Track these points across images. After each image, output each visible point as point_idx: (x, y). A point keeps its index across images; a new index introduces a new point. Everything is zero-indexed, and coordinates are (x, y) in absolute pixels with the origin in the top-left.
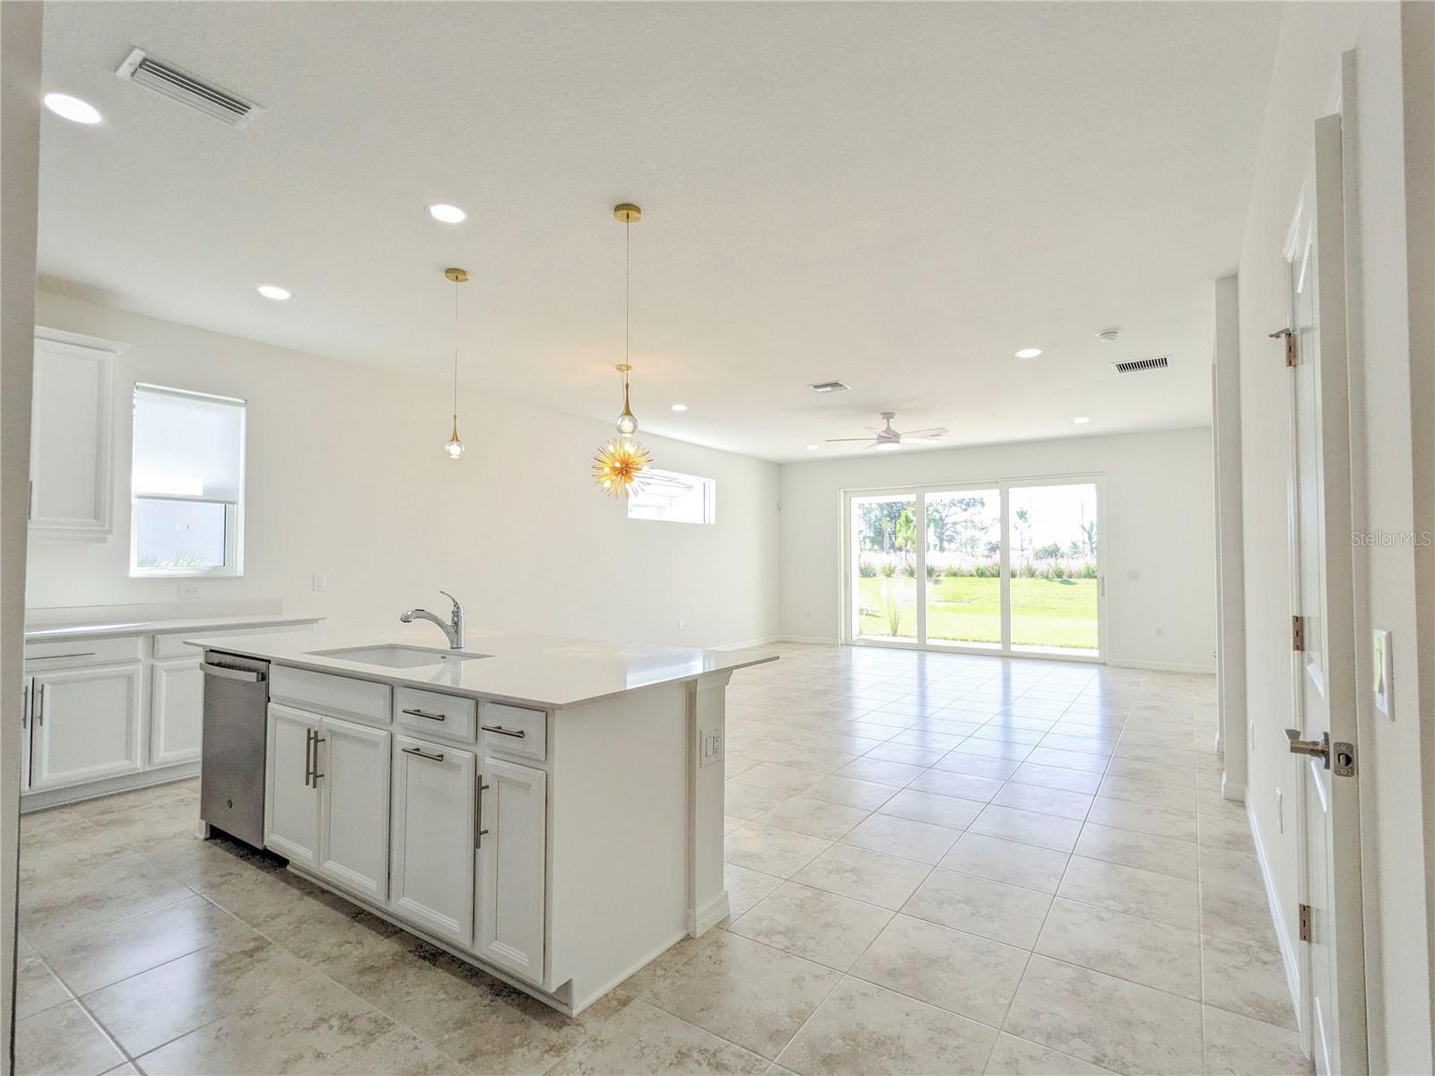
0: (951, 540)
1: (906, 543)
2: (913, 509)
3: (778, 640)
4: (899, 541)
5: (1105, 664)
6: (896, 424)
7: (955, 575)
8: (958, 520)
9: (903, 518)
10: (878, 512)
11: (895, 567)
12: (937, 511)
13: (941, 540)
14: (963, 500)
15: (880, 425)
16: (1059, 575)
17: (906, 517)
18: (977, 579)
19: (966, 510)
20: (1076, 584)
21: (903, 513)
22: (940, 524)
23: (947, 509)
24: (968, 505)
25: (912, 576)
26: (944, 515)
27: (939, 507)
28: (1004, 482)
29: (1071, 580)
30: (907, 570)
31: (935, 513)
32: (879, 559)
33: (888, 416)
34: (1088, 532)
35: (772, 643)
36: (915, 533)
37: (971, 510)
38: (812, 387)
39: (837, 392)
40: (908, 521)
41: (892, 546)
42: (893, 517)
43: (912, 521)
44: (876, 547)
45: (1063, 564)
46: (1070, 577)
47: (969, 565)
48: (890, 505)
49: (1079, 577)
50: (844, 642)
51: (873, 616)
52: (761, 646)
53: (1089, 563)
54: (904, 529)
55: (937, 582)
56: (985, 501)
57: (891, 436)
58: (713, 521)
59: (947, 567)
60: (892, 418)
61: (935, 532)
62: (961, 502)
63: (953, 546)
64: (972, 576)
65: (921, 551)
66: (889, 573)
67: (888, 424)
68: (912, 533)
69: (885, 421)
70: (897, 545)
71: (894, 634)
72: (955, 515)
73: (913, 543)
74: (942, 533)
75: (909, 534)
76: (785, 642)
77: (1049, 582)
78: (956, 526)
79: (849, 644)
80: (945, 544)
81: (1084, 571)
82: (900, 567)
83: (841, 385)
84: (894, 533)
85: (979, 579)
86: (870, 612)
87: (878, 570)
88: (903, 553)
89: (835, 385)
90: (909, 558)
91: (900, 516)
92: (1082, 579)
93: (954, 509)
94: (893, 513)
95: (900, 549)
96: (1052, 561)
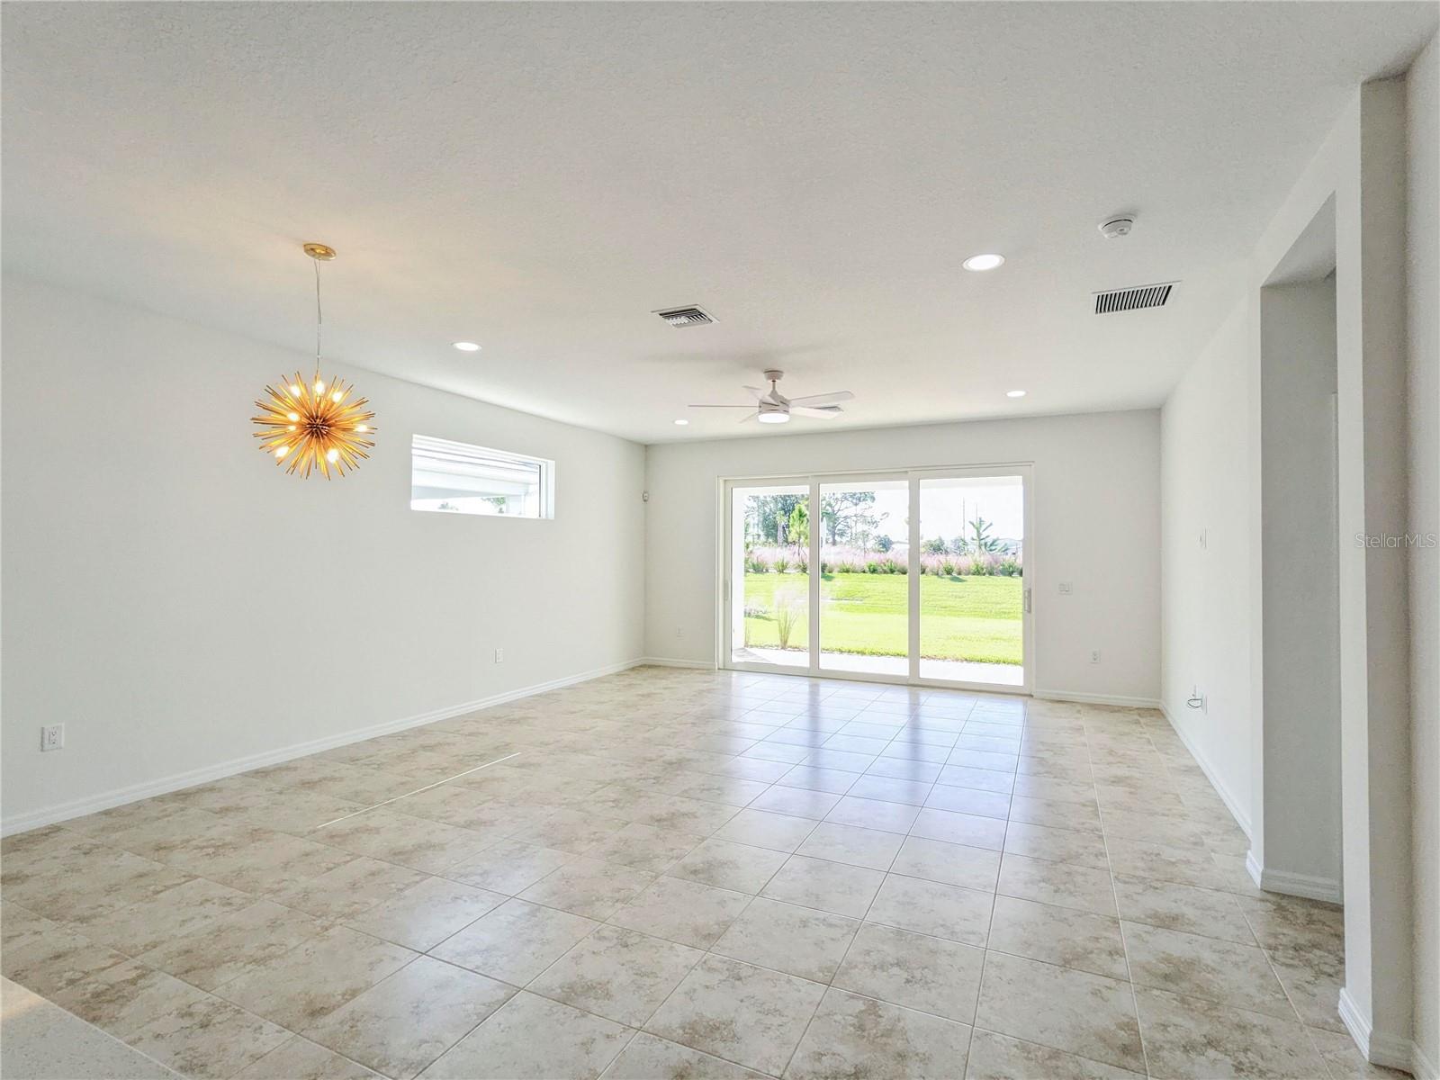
0: (842, 535)
1: (800, 537)
2: (806, 503)
3: (644, 663)
4: (792, 536)
5: (1031, 696)
6: (785, 387)
7: (847, 571)
8: (849, 514)
9: (796, 512)
10: (772, 505)
11: (787, 564)
12: (830, 505)
13: (834, 535)
14: (855, 494)
15: (764, 387)
16: (949, 572)
17: (800, 511)
18: (869, 575)
19: (856, 504)
20: (964, 581)
21: (797, 507)
22: (831, 517)
23: (839, 502)
24: (858, 499)
25: (805, 572)
26: (836, 509)
27: (832, 502)
28: (914, 473)
29: (960, 577)
30: (799, 566)
31: (828, 507)
32: (771, 554)
33: (774, 374)
34: (977, 529)
35: (633, 669)
36: (808, 528)
37: (862, 505)
38: (656, 315)
39: (698, 328)
40: (801, 515)
41: (786, 540)
42: (787, 510)
43: (805, 515)
44: (770, 540)
45: (953, 560)
46: (960, 574)
47: (860, 561)
48: (784, 498)
49: (968, 574)
50: (721, 667)
51: (763, 618)
52: (618, 674)
53: (978, 559)
54: (797, 524)
55: (829, 579)
56: (875, 495)
57: (777, 404)
58: (552, 515)
59: (839, 563)
60: (779, 378)
61: (828, 526)
62: (853, 495)
63: (844, 539)
64: (864, 572)
65: (815, 545)
66: (782, 569)
67: (774, 387)
68: (805, 528)
69: (770, 382)
70: (790, 540)
71: (784, 646)
72: (846, 510)
73: (806, 538)
74: (834, 527)
75: (802, 529)
76: (650, 667)
77: (940, 579)
78: (848, 520)
79: (728, 669)
80: (837, 538)
81: (973, 568)
82: (791, 563)
83: (701, 314)
84: (788, 526)
85: (871, 575)
86: (760, 614)
87: (770, 565)
88: (796, 548)
89: (693, 314)
90: (802, 553)
91: (794, 509)
92: (970, 576)
93: (846, 503)
94: (787, 506)
95: (794, 543)
96: (942, 558)
